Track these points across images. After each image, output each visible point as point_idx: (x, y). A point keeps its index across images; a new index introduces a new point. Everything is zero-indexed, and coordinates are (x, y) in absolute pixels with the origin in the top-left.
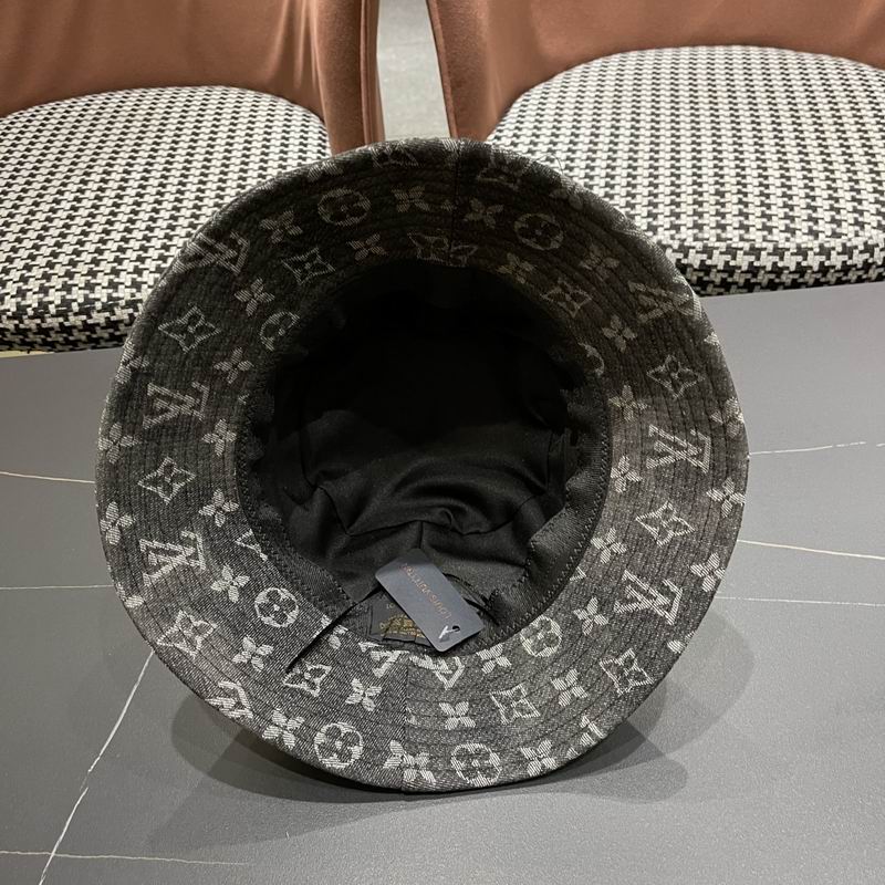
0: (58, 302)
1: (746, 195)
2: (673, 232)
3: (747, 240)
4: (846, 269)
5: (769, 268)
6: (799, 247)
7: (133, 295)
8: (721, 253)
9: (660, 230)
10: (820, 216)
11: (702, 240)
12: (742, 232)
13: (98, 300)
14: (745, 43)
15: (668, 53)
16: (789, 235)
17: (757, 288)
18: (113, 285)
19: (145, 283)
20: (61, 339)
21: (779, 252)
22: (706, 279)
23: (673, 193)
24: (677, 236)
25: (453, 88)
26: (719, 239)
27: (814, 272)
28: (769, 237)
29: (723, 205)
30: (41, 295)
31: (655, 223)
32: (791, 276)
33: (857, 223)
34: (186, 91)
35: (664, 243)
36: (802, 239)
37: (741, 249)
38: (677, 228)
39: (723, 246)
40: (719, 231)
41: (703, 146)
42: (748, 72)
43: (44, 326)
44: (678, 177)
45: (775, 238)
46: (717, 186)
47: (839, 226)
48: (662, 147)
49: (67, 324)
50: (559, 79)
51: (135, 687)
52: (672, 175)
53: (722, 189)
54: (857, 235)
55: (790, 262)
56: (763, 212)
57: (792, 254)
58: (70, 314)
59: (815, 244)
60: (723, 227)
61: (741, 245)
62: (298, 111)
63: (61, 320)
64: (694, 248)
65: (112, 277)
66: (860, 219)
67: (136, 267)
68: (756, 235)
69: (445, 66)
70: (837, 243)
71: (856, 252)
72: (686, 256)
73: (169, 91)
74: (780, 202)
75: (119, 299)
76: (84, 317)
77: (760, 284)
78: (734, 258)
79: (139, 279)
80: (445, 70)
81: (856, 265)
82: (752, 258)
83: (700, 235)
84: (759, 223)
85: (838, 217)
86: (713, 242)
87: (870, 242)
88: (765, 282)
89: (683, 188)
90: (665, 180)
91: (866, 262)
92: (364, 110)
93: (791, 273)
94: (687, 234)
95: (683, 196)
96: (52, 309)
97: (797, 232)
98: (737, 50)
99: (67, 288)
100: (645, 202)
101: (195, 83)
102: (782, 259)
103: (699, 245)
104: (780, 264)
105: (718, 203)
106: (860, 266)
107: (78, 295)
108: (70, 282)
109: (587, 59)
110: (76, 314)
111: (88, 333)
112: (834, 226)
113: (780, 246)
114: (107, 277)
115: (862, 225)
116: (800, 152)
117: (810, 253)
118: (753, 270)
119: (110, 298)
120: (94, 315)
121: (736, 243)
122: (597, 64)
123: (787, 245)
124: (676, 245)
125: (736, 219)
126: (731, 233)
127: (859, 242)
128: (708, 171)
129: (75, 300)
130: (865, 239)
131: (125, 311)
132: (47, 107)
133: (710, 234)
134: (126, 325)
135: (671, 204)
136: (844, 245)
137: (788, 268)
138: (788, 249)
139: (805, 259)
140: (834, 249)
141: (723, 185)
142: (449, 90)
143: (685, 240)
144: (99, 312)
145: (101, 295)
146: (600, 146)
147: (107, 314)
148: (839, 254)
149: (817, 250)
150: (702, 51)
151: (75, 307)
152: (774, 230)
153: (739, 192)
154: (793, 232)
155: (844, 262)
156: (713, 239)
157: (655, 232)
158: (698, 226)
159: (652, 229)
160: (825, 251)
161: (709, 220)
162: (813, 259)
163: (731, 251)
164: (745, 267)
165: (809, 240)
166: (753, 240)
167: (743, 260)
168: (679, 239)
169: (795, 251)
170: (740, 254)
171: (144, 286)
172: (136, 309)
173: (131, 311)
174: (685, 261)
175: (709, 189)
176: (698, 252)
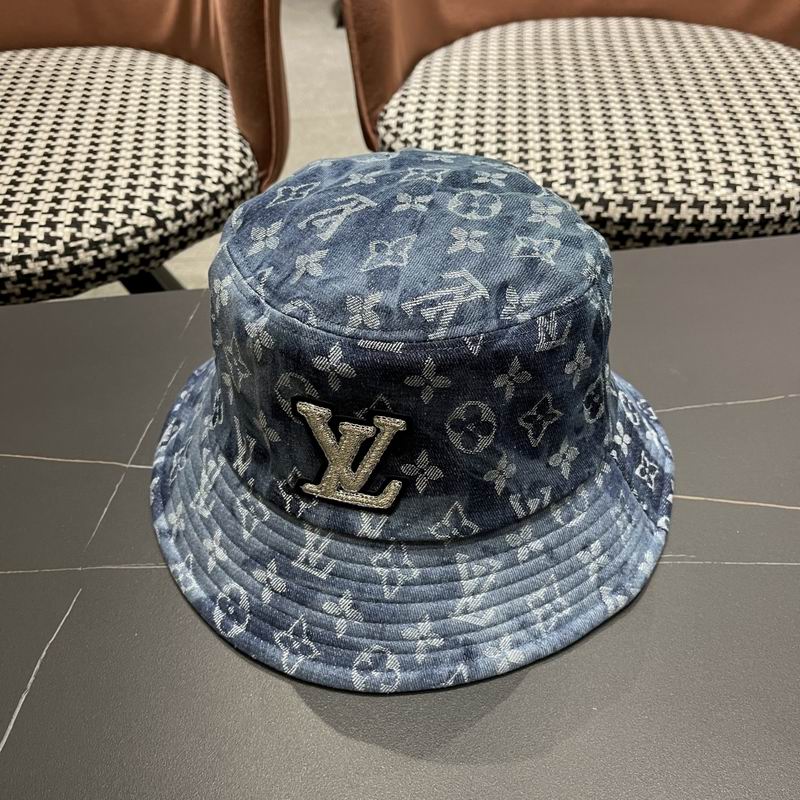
1: (660, 149)
2: (592, 185)
3: (668, 193)
4: (764, 221)
5: (689, 221)
6: (718, 200)
7: (20, 250)
8: (642, 206)
9: (578, 183)
10: (735, 170)
11: (622, 192)
12: (661, 185)
15: (564, 23)
16: (707, 188)
19: (34, 237)
21: (699, 205)
22: (626, 233)
23: (588, 148)
24: (596, 189)
25: (359, 44)
26: (639, 192)
27: (732, 226)
28: (689, 190)
29: (639, 159)
31: (572, 177)
32: (711, 230)
33: (772, 176)
35: (583, 196)
36: (721, 192)
37: (661, 202)
38: (595, 181)
39: (643, 198)
40: (638, 184)
41: (612, 105)
44: (591, 132)
45: (694, 191)
46: (631, 142)
47: (756, 179)
51: (24, 697)
52: (585, 131)
53: (636, 144)
54: (773, 188)
55: (710, 214)
56: (680, 166)
57: (713, 207)
59: (733, 197)
60: (642, 180)
61: (661, 197)
64: (613, 201)
66: (775, 173)
67: (24, 221)
68: (675, 188)
70: (755, 196)
71: (773, 205)
72: (606, 209)
74: (695, 156)
77: (679, 237)
78: (654, 211)
79: (27, 234)
81: (772, 219)
82: (672, 211)
83: (619, 188)
84: (677, 176)
85: (753, 171)
86: (632, 195)
87: (787, 196)
88: (685, 235)
90: (578, 136)
91: (782, 216)
93: (711, 226)
94: (606, 187)
95: (598, 150)
97: (715, 185)
98: (629, 21)
100: (561, 156)
102: (702, 212)
103: (619, 198)
104: (700, 217)
105: (634, 157)
106: (777, 219)
112: (751, 179)
113: (700, 199)
115: (777, 179)
116: (707, 111)
117: (729, 206)
118: (673, 223)
121: (656, 196)
122: (495, 31)
123: (707, 198)
124: (596, 198)
125: (654, 172)
126: (652, 187)
127: (776, 195)
128: (620, 127)
130: (781, 192)
131: (12, 267)
133: (629, 187)
134: (14, 283)
135: (588, 158)
136: (762, 198)
137: (707, 221)
138: (707, 202)
139: (725, 212)
140: (752, 202)
141: (636, 140)
142: (355, 45)
143: (604, 193)
146: (509, 104)
149: (736, 203)
152: (693, 184)
153: (654, 147)
154: (711, 184)
155: (762, 216)
156: (633, 192)
157: (574, 186)
158: (617, 179)
159: (571, 182)
160: (744, 204)
161: (628, 173)
162: (733, 212)
163: (652, 204)
164: (665, 220)
165: (728, 194)
166: (673, 193)
167: (664, 213)
168: (599, 193)
169: (714, 204)
170: (660, 207)
171: (33, 241)
172: (25, 266)
173: (18, 267)
174: (605, 215)
175: (623, 143)
176: (618, 205)
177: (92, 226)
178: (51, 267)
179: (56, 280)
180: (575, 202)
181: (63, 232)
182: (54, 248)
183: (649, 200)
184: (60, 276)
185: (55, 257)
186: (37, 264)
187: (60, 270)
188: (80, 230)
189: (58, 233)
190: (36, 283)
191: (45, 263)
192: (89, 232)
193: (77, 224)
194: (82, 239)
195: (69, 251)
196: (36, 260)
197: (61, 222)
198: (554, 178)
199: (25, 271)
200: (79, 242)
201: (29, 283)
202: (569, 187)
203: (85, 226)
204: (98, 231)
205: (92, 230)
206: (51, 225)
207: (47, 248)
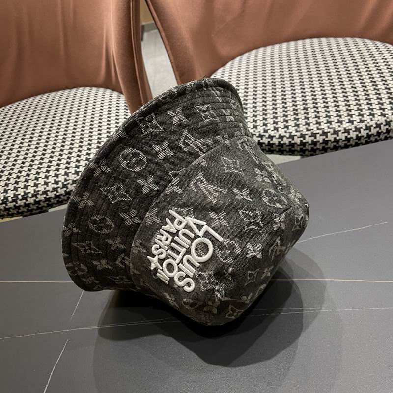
0: (12, 196)
1: (317, 108)
2: (286, 129)
3: (321, 129)
4: (369, 136)
5: (333, 140)
6: (345, 129)
7: (45, 188)
8: (309, 136)
9: (279, 129)
10: (353, 113)
11: (300, 131)
12: (318, 125)
13: (30, 192)
14: (311, 37)
15: (277, 46)
16: (339, 124)
17: (329, 150)
18: (36, 185)
19: (50, 182)
20: (15, 212)
21: (336, 132)
22: (304, 149)
23: (284, 111)
24: (288, 131)
25: (180, 77)
26: (307, 130)
27: (354, 140)
28: (331, 126)
29: (307, 114)
30: (5, 194)
31: (277, 126)
32: (344, 143)
33: (371, 114)
34: (67, 92)
35: (282, 135)
36: (346, 125)
37: (318, 133)
38: (287, 127)
39: (309, 133)
40: (307, 126)
41: (296, 87)
42: (313, 50)
43: (7, 207)
44: (286, 103)
45: (333, 126)
46: (304, 105)
47: (363, 117)
48: (277, 90)
49: (17, 205)
50: (229, 65)
52: (283, 102)
53: (306, 107)
54: (372, 120)
55: (342, 136)
56: (326, 115)
57: (343, 133)
58: (18, 200)
59: (352, 127)
60: (308, 124)
61: (318, 131)
62: (115, 94)
63: (14, 203)
64: (296, 135)
65: (35, 181)
67: (46, 175)
68: (324, 126)
69: (175, 68)
70: (363, 125)
71: (372, 128)
72: (293, 140)
73: (60, 93)
74: (334, 109)
75: (39, 191)
76: (24, 201)
77: (329, 148)
78: (316, 138)
79: (47, 181)
80: (176, 70)
81: (373, 134)
82: (324, 137)
83: (298, 129)
84: (325, 120)
85: (361, 113)
86: (305, 132)
87: (378, 123)
88: (332, 146)
89: (289, 108)
90: (280, 106)
91: (378, 132)
92: (141, 92)
93: (343, 141)
94: (292, 130)
95: (289, 112)
96: (10, 199)
97: (343, 122)
98: (308, 41)
99: (16, 189)
100: (272, 117)
101: (71, 88)
102: (338, 135)
103: (298, 134)
104: (338, 138)
105: (305, 113)
106: (375, 134)
107: (21, 192)
108: (17, 186)
109: (241, 54)
110: (20, 200)
111: (27, 208)
112: (360, 117)
113: (336, 130)
114: (33, 182)
115: (373, 115)
116: (341, 85)
117: (351, 131)
118: (325, 142)
119: (35, 191)
120: (29, 199)
121: (315, 131)
122: (245, 56)
123: (339, 129)
124: (288, 135)
125: (314, 120)
126: (313, 127)
127: (373, 123)
128: (299, 99)
129: (19, 194)
130: (376, 122)
131: (42, 196)
132: (8, 107)
133: (303, 128)
134: (44, 202)
135: (284, 116)
136: (366, 126)
137: (341, 139)
138: (340, 131)
139: (349, 134)
140: (361, 128)
141: (306, 104)
142: (178, 78)
143: (291, 132)
144: (31, 198)
145: (31, 190)
146: (249, 93)
147: (34, 198)
148: (364, 130)
149: (354, 129)
150: (292, 44)
151: (20, 197)
152: (333, 123)
153: (314, 107)
154: (341, 122)
155: (368, 133)
156: (305, 130)
157: (277, 130)
158: (297, 125)
159: (276, 129)
160: (358, 130)
161: (302, 122)
162: (353, 134)
163: (314, 135)
164: (321, 141)
165: (350, 125)
166: (323, 129)
167: (320, 138)
168: (289, 132)
169: (344, 131)
170: (318, 135)
171: (50, 184)
172: (47, 195)
173: (45, 195)
174: (293, 142)
175: (300, 107)
176: (298, 137)
177: (73, 174)
178: (58, 194)
179: (60, 198)
180: (279, 138)
181: (61, 178)
182: (58, 186)
183: (312, 133)
184: (62, 197)
185: (59, 189)
186: (52, 193)
187: (62, 194)
188: (68, 177)
189: (60, 179)
190: (52, 201)
191: (55, 192)
192: (72, 177)
193: (66, 174)
194: (69, 180)
195: (65, 186)
196: (52, 192)
197: (60, 174)
198: (269, 128)
199: (48, 197)
200: (68, 182)
201: (50, 201)
202: (275, 131)
203: (70, 174)
204: (76, 176)
205: (73, 175)
206: (57, 176)
207: (55, 186)
